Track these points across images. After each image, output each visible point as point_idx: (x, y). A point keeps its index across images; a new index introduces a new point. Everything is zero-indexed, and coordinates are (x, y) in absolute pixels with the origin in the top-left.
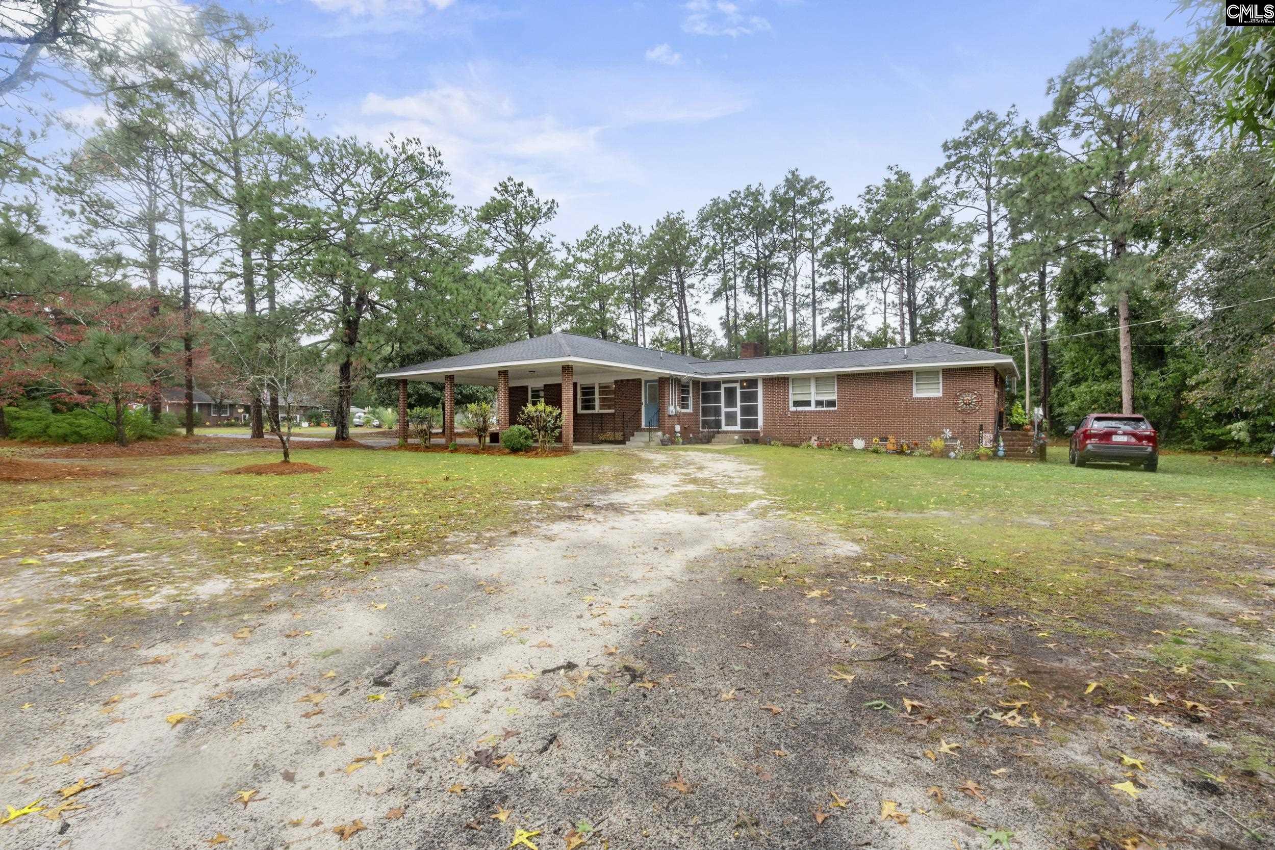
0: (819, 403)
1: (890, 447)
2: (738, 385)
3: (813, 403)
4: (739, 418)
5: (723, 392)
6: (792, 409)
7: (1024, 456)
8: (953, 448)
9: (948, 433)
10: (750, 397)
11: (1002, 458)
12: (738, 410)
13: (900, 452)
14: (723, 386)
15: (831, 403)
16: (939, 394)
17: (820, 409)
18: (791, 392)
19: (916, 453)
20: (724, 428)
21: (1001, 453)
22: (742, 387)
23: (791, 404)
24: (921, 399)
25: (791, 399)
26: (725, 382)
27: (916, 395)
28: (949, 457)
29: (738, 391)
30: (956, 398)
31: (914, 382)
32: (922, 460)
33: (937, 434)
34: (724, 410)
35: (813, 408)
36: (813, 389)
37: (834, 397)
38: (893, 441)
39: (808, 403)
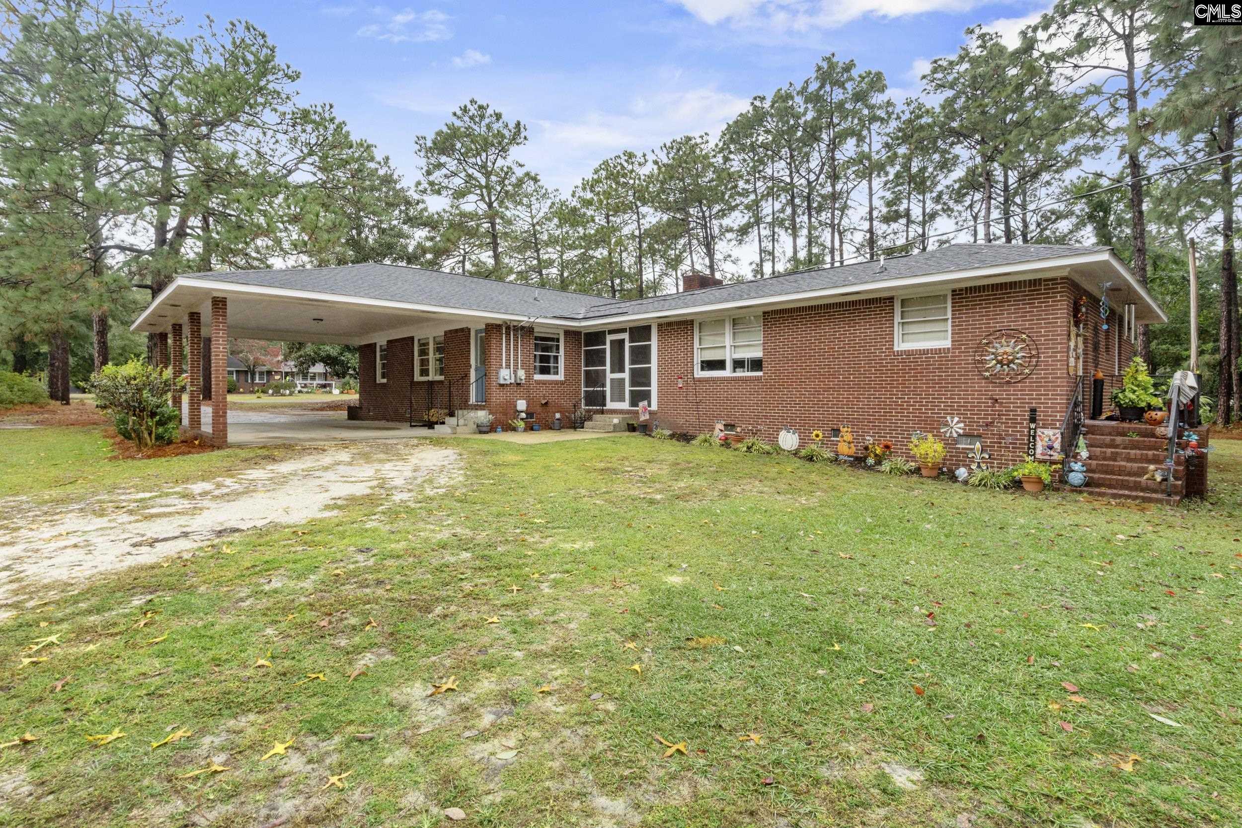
0: (738, 364)
1: (843, 448)
2: (626, 336)
3: (729, 365)
4: (627, 388)
5: (608, 347)
6: (699, 374)
7: (1137, 487)
8: (964, 459)
9: (956, 426)
10: (641, 355)
11: (1076, 490)
12: (626, 375)
13: (858, 462)
14: (609, 338)
15: (756, 364)
16: (947, 343)
17: (740, 373)
18: (696, 345)
19: (886, 466)
20: (610, 405)
21: (1076, 478)
22: (631, 341)
23: (697, 367)
24: (909, 353)
25: (698, 359)
26: (611, 332)
27: (900, 346)
28: (954, 478)
29: (627, 345)
30: (981, 349)
31: (897, 319)
32: (896, 480)
33: (933, 426)
34: (610, 376)
35: (727, 373)
36: (728, 340)
37: (758, 354)
38: (848, 437)
39: (719, 365)
